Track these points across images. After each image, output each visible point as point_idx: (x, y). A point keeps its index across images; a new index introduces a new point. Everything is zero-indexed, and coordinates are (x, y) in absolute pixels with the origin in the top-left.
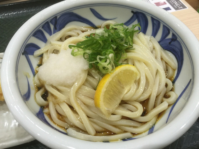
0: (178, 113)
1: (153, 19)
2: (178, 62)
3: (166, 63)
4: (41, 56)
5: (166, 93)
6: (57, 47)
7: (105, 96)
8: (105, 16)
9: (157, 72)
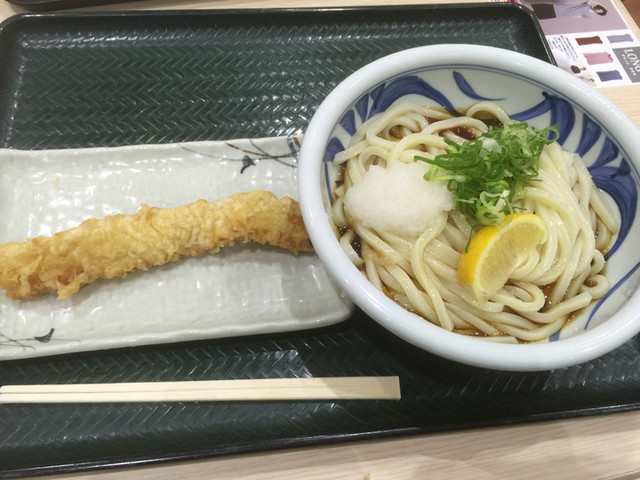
0: (607, 317)
1: (587, 119)
2: (622, 219)
3: (598, 216)
4: (345, 164)
5: (589, 276)
6: (383, 153)
7: (483, 266)
8: (479, 91)
9: (580, 233)
